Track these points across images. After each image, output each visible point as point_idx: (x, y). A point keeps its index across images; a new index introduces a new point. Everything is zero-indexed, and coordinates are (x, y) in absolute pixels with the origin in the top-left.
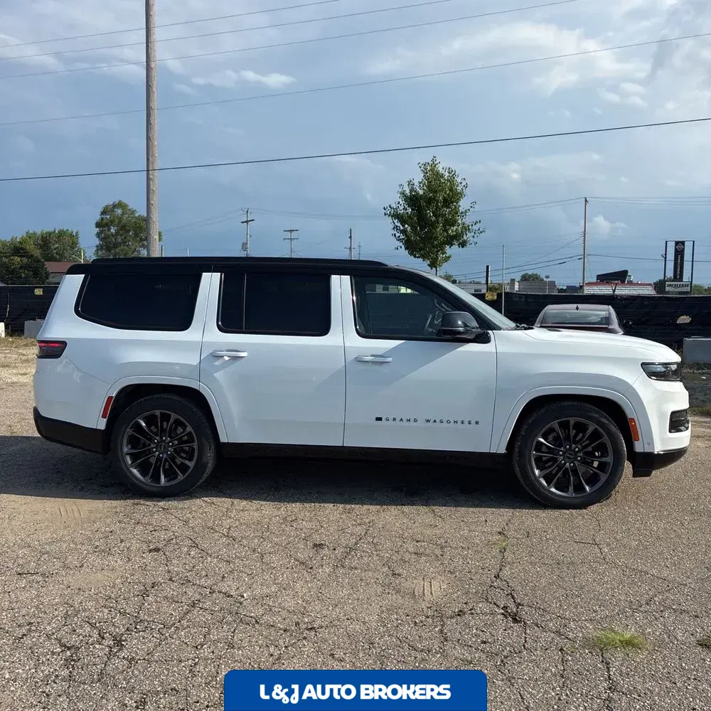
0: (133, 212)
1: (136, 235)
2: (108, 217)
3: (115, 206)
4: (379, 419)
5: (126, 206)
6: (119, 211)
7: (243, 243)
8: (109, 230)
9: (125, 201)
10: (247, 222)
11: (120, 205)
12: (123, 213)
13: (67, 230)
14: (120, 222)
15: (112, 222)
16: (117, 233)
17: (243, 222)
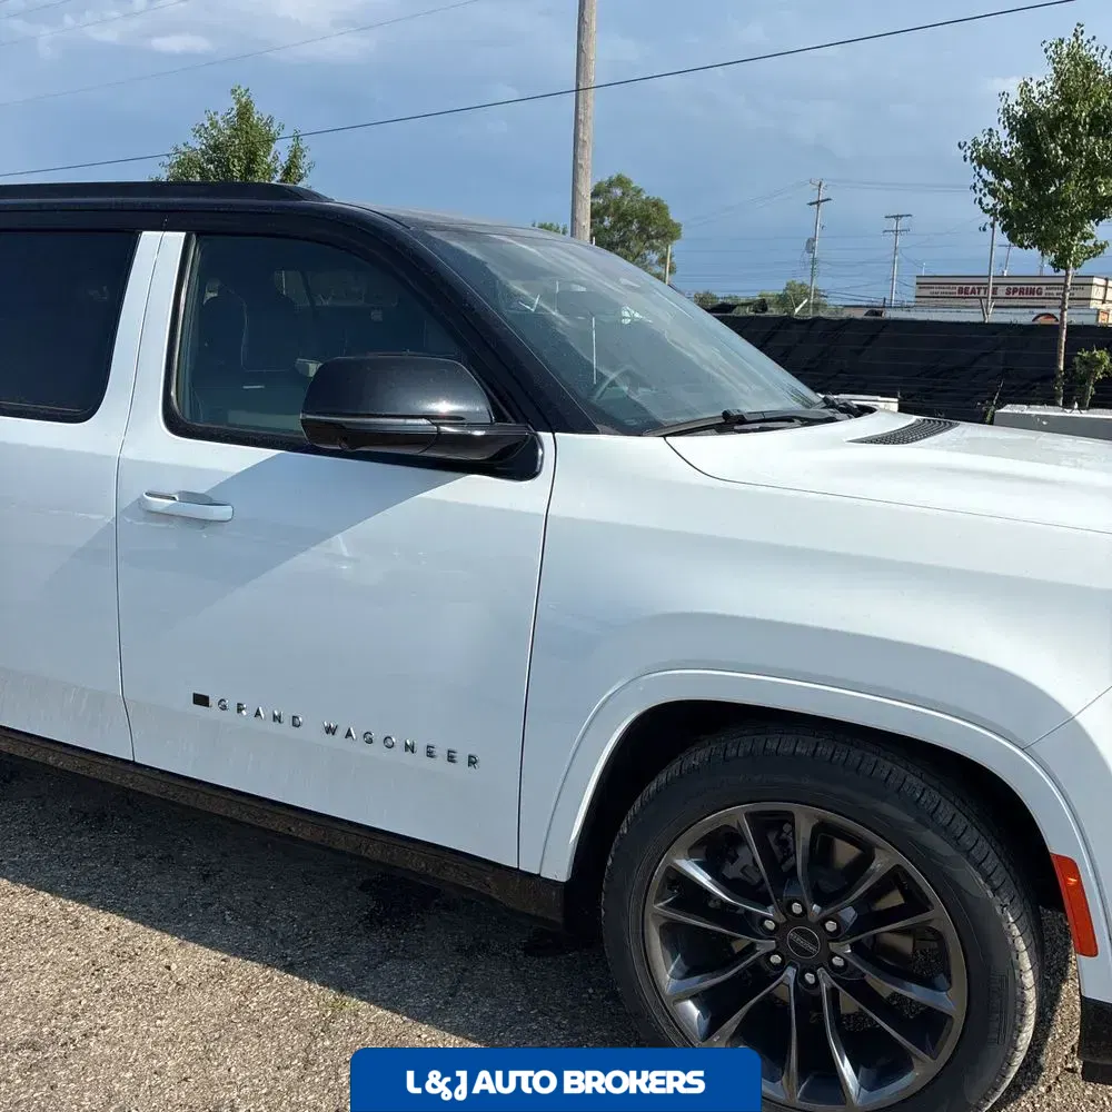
0: (639, 191)
1: (642, 229)
2: (601, 202)
3: (611, 184)
4: (201, 700)
5: (629, 182)
6: (618, 192)
7: (809, 241)
8: (602, 222)
9: (627, 175)
10: (818, 203)
11: (621, 181)
12: (623, 194)
13: (552, 224)
14: (618, 208)
15: (606, 208)
16: (613, 227)
17: (811, 204)
